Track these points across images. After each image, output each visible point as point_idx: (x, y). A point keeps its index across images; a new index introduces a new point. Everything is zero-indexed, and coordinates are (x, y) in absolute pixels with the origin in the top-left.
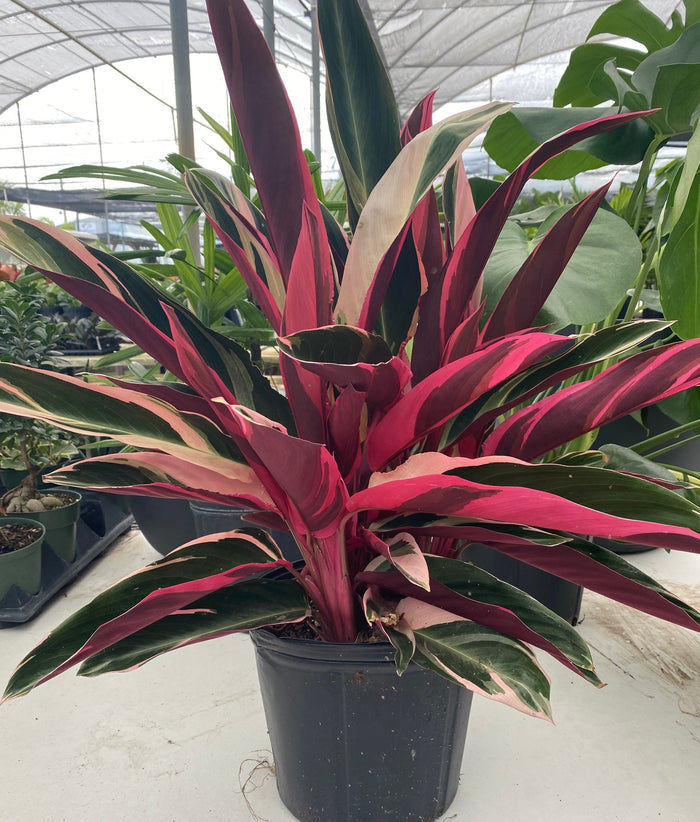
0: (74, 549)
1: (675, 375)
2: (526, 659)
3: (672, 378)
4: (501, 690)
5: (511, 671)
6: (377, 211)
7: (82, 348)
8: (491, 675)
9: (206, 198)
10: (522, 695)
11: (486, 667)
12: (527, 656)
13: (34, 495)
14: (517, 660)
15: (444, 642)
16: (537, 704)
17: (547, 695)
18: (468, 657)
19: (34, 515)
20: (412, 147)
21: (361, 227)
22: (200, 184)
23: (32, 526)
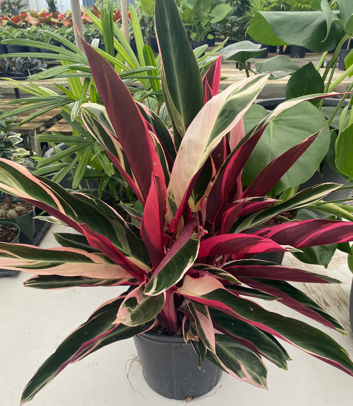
0: (34, 230)
1: (341, 237)
2: (258, 361)
3: (339, 238)
4: (245, 376)
5: (250, 366)
6: (190, 141)
7: (20, 76)
8: (241, 366)
9: (94, 125)
10: (255, 378)
11: (239, 362)
12: (257, 358)
13: (11, 207)
14: (253, 360)
15: (220, 343)
16: (261, 382)
17: (265, 377)
18: (231, 354)
19: (12, 219)
20: (210, 105)
21: (181, 149)
22: (89, 116)
23: (12, 226)
